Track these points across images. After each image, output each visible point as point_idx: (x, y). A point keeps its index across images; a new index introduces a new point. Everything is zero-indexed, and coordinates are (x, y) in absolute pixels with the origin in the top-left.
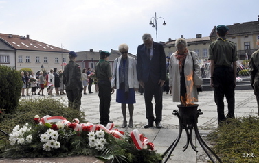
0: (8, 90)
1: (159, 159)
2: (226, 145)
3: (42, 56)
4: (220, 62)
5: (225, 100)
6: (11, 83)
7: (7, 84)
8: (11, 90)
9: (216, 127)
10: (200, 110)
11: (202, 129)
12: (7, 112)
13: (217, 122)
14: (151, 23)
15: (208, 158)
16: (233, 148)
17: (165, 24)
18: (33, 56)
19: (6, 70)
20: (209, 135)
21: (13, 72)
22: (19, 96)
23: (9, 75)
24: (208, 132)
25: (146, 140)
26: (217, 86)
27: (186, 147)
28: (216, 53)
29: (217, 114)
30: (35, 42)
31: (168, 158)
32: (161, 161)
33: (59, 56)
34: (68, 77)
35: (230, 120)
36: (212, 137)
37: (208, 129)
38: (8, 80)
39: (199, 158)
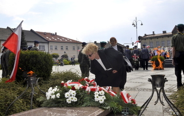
0: (44, 66)
1: (139, 109)
2: (183, 102)
3: (64, 46)
4: (179, 48)
6: (46, 62)
7: (44, 63)
8: (46, 66)
9: (176, 90)
10: (166, 79)
11: (166, 92)
12: (44, 80)
13: (176, 87)
14: (133, 24)
15: (171, 110)
17: (142, 24)
18: (59, 46)
19: (43, 54)
20: (171, 96)
21: (47, 55)
22: (51, 69)
23: (45, 57)
24: (170, 94)
25: (130, 97)
26: (177, 64)
27: (156, 102)
28: (176, 42)
29: (176, 82)
30: (60, 37)
31: (145, 109)
32: (140, 111)
33: (75, 45)
34: (81, 58)
36: (174, 97)
37: (170, 92)
38: (44, 60)
39: (165, 110)
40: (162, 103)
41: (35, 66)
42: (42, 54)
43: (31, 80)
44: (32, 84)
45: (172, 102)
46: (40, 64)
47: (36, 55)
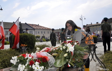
2: (107, 60)
3: (43, 31)
4: (105, 31)
5: (107, 45)
6: (32, 39)
8: (32, 42)
9: (103, 54)
10: (96, 46)
11: (98, 55)
12: (31, 49)
14: (80, 19)
15: (100, 65)
16: (109, 61)
17: (85, 19)
18: (40, 31)
21: (33, 36)
23: (31, 37)
24: (100, 56)
27: (91, 60)
30: (41, 27)
33: (49, 31)
34: (51, 37)
35: (109, 51)
36: (102, 58)
37: (100, 55)
38: (31, 38)
39: (97, 65)
40: (94, 60)
41: (26, 42)
42: (29, 35)
43: (23, 48)
44: (23, 51)
45: (101, 61)
46: (29, 41)
47: (26, 36)
